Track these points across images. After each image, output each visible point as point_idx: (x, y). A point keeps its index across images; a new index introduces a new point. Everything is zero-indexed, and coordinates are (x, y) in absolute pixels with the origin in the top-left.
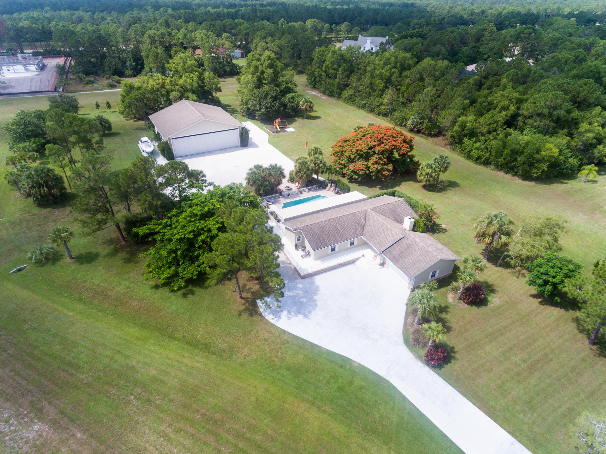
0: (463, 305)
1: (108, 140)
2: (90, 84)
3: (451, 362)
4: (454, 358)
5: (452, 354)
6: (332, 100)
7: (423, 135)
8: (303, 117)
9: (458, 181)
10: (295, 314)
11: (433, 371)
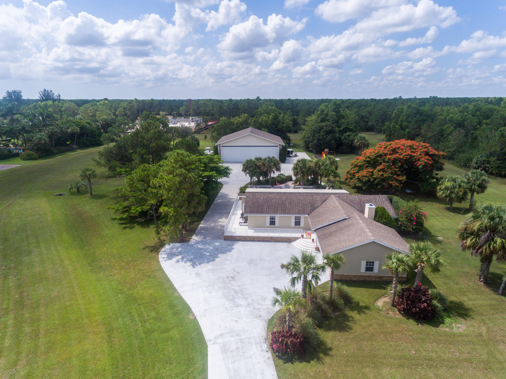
0: (396, 315)
3: (309, 362)
4: (319, 359)
5: (322, 355)
8: (357, 154)
10: (187, 261)
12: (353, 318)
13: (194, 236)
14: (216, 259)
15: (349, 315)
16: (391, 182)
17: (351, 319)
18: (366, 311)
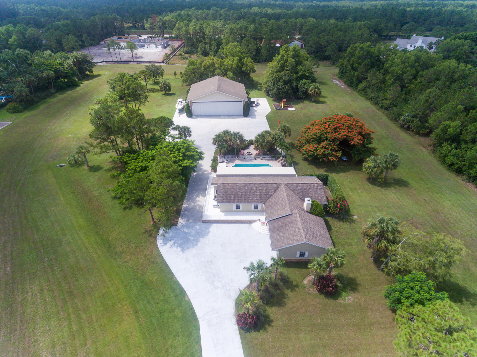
0: (314, 291)
1: (165, 97)
2: (185, 59)
3: (259, 331)
4: (265, 329)
5: (267, 326)
6: (349, 90)
7: (412, 133)
8: (311, 101)
9: (411, 182)
10: (178, 246)
11: (239, 331)
12: (288, 295)
13: (180, 218)
14: (198, 243)
15: (285, 293)
16: (330, 158)
17: (286, 296)
18: (297, 289)
